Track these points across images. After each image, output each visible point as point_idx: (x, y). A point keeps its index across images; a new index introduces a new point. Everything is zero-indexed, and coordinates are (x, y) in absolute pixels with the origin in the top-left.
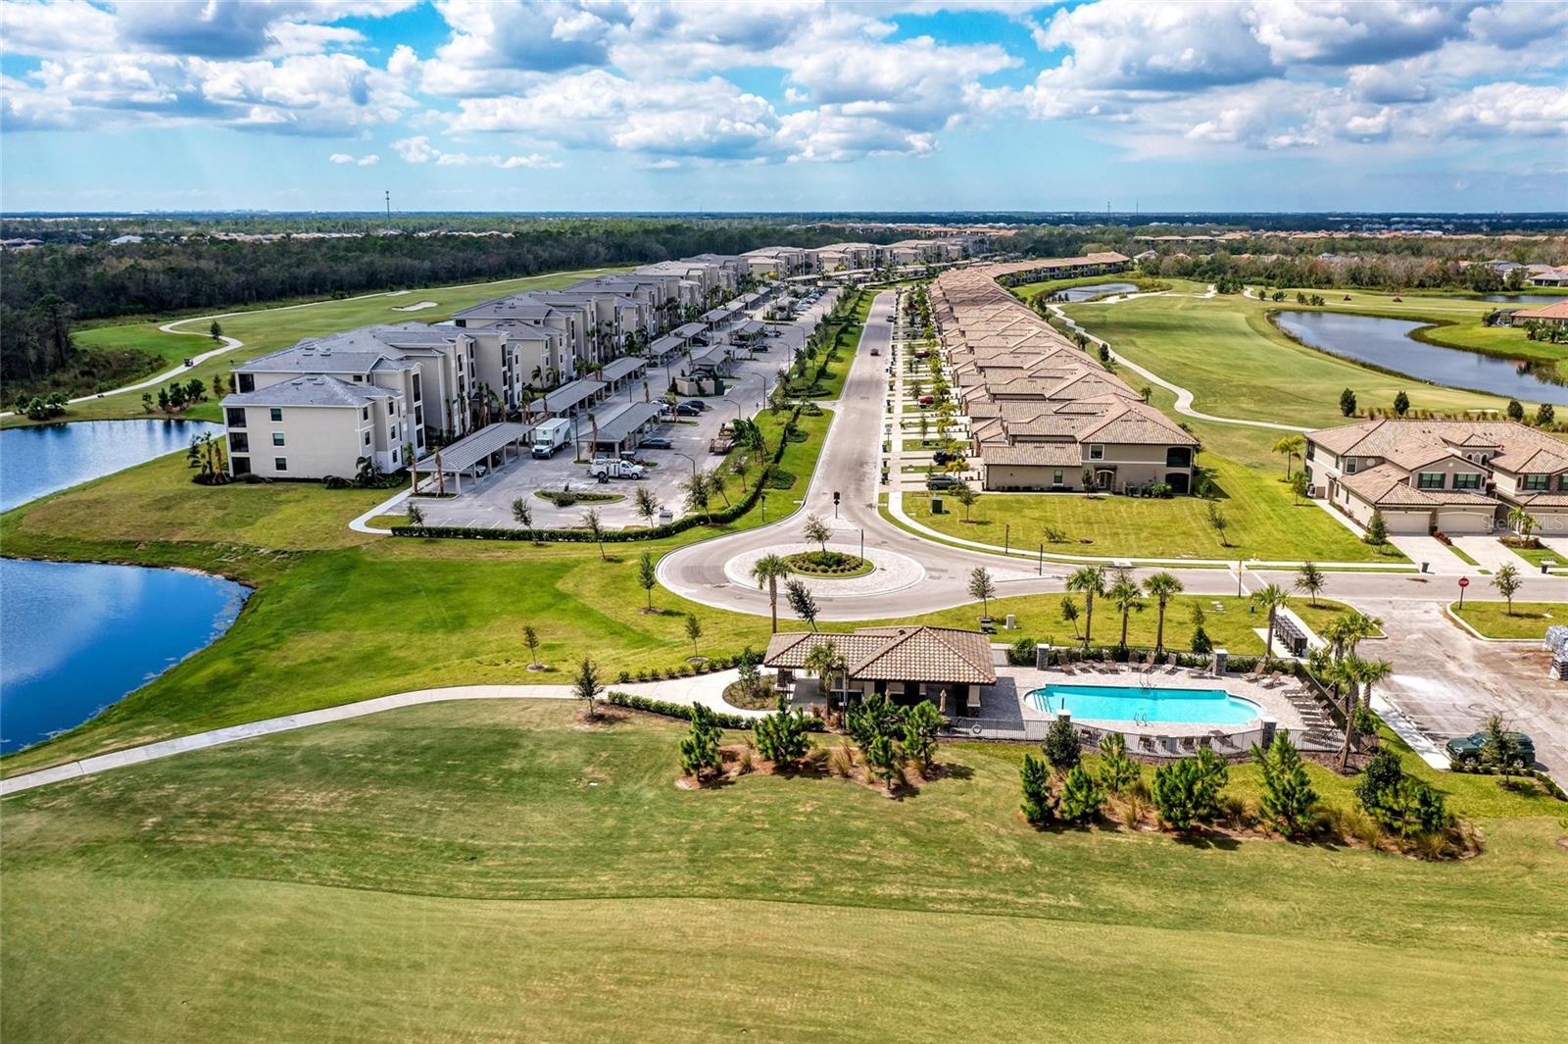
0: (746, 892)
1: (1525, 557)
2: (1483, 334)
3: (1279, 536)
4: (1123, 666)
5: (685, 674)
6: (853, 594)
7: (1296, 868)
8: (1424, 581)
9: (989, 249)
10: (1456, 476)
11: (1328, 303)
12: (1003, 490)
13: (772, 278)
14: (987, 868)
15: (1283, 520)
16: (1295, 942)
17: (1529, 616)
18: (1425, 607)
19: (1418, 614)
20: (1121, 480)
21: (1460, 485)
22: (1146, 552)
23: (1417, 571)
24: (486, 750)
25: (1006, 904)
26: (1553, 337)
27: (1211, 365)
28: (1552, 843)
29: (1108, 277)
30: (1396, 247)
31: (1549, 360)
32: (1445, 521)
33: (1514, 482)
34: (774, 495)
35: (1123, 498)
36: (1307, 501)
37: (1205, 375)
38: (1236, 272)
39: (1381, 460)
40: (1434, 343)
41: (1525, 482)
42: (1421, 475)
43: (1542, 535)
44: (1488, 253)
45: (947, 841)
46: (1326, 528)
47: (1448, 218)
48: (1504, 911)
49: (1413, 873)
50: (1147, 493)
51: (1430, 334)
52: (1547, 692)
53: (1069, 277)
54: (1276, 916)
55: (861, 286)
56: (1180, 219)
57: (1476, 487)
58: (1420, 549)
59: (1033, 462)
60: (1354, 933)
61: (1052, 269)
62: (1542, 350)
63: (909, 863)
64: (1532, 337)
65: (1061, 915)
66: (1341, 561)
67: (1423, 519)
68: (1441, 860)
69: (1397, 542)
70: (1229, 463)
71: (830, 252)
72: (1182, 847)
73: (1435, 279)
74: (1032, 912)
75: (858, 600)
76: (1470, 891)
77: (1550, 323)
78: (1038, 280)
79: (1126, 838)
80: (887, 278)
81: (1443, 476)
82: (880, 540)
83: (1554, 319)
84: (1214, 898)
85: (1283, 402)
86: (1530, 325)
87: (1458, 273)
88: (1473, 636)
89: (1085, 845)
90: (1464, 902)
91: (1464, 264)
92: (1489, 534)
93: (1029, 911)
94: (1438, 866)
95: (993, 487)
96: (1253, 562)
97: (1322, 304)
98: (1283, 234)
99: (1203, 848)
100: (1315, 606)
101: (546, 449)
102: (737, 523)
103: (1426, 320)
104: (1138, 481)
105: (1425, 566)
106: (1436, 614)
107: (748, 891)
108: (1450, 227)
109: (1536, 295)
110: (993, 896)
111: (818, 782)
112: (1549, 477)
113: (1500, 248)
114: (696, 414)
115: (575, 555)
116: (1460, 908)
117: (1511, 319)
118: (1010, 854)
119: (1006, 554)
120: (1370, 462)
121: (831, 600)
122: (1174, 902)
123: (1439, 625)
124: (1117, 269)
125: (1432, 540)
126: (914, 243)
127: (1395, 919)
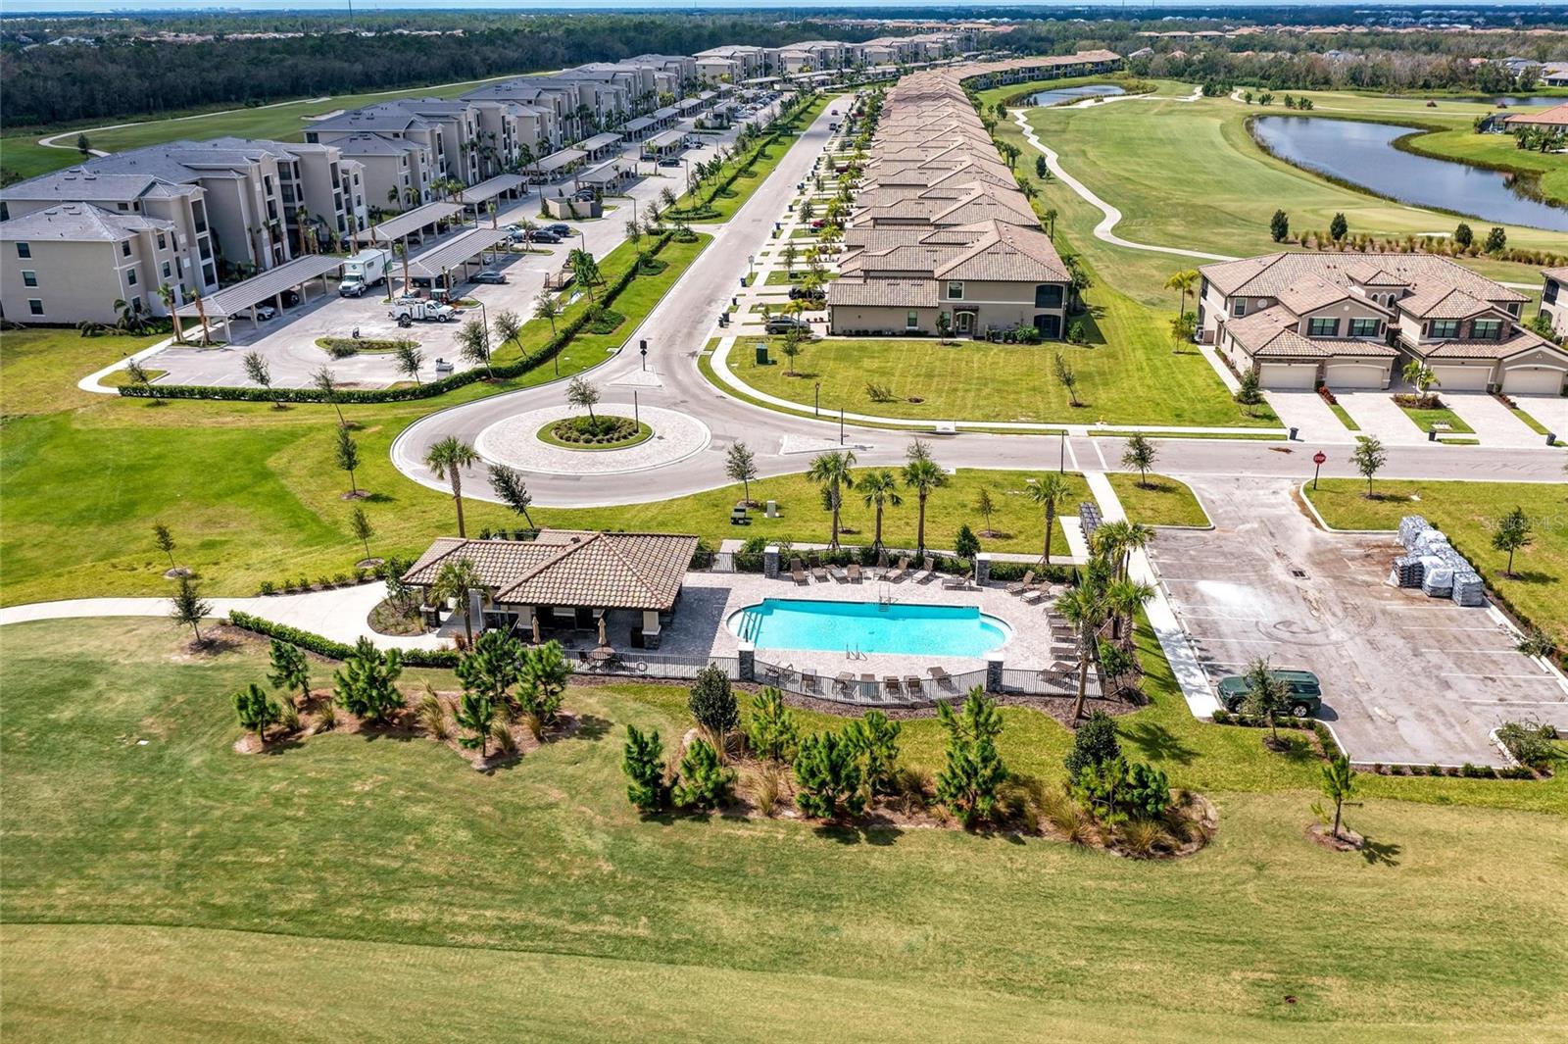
0: (220, 916)
1: (1416, 420)
2: (1473, 142)
3: (1140, 391)
4: (869, 572)
5: (343, 583)
6: (610, 470)
7: (957, 872)
8: (1287, 451)
9: (974, 46)
10: (1352, 321)
11: (1317, 106)
12: (850, 334)
13: (724, 81)
14: (554, 876)
15: (1155, 370)
16: (908, 992)
17: (1393, 498)
18: (1276, 486)
19: (1264, 496)
20: (983, 324)
21: (1357, 333)
22: (978, 413)
23: (1284, 438)
24: (45, 692)
25: (548, 934)
26: (1544, 146)
27: (1156, 179)
28: (1301, 830)
29: (1093, 78)
30: (1412, 44)
31: (1534, 172)
32: (1335, 374)
33: (1419, 328)
34: (589, 341)
35: (982, 344)
36: (1191, 347)
37: (1144, 191)
38: (1230, 71)
39: (1274, 301)
40: (1417, 152)
41: (1431, 329)
42: (1311, 321)
43: (1446, 391)
44: (1509, 48)
45: (519, 835)
46: (1200, 382)
47: (1481, 10)
48: (1202, 937)
49: (1106, 877)
50: (1011, 338)
51: (1415, 143)
52: (1376, 604)
53: (1051, 78)
54: (901, 946)
55: (820, 90)
56: (1197, 13)
57: (1375, 333)
58: (1299, 410)
59: (883, 301)
60: (990, 977)
61: (1032, 70)
62: (1530, 160)
63: (454, 870)
64: (1522, 145)
65: (614, 950)
66: (1201, 424)
67: (1309, 372)
68: (1150, 856)
69: (1275, 401)
70: (1125, 298)
71: (794, 51)
72: (821, 841)
73: (1441, 78)
74: (578, 946)
75: (611, 478)
76: (1170, 906)
77: (1545, 129)
78: (1016, 82)
79: (753, 831)
80: (851, 80)
81: (1337, 321)
82: (680, 397)
83: (1551, 125)
84: (829, 922)
85: (1218, 223)
86: (1522, 132)
87: (1467, 72)
88: (1318, 525)
89: (692, 841)
90: (1157, 924)
91: (1475, 62)
92: (1384, 390)
93: (575, 945)
94: (1144, 867)
95: (838, 330)
96: (1099, 427)
97: (1310, 108)
98: (1298, 29)
99: (848, 842)
100: (1145, 486)
101: (354, 285)
102: (525, 378)
103: (1418, 126)
104: (1002, 324)
105: (1294, 432)
106: (1286, 496)
107: (223, 915)
108: (1480, 20)
109: (1547, 96)
110: (539, 920)
111: (404, 744)
112: (1460, 322)
113: (1523, 43)
114: (556, 241)
115: (312, 420)
116: (1145, 933)
117: (1504, 125)
118: (592, 856)
119: (817, 416)
120: (1262, 303)
121: (578, 478)
122: (775, 927)
123: (1282, 511)
124: (1103, 69)
125: (1316, 397)
126: (887, 41)
127: (1053, 952)
